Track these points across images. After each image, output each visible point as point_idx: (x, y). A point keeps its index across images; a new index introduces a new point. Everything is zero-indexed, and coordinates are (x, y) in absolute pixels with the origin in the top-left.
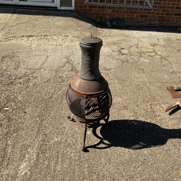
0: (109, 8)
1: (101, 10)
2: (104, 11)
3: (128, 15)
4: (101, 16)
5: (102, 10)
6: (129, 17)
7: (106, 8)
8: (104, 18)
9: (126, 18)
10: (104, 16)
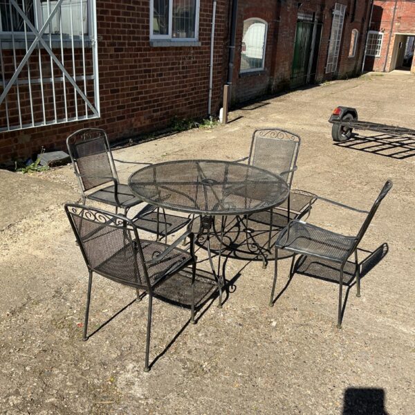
0: (25, 133)
1: (10, 140)
2: (16, 141)
3: (58, 137)
4: (13, 152)
5: (13, 139)
6: (59, 140)
7: (19, 134)
8: (19, 156)
9: (55, 144)
10: (18, 151)
